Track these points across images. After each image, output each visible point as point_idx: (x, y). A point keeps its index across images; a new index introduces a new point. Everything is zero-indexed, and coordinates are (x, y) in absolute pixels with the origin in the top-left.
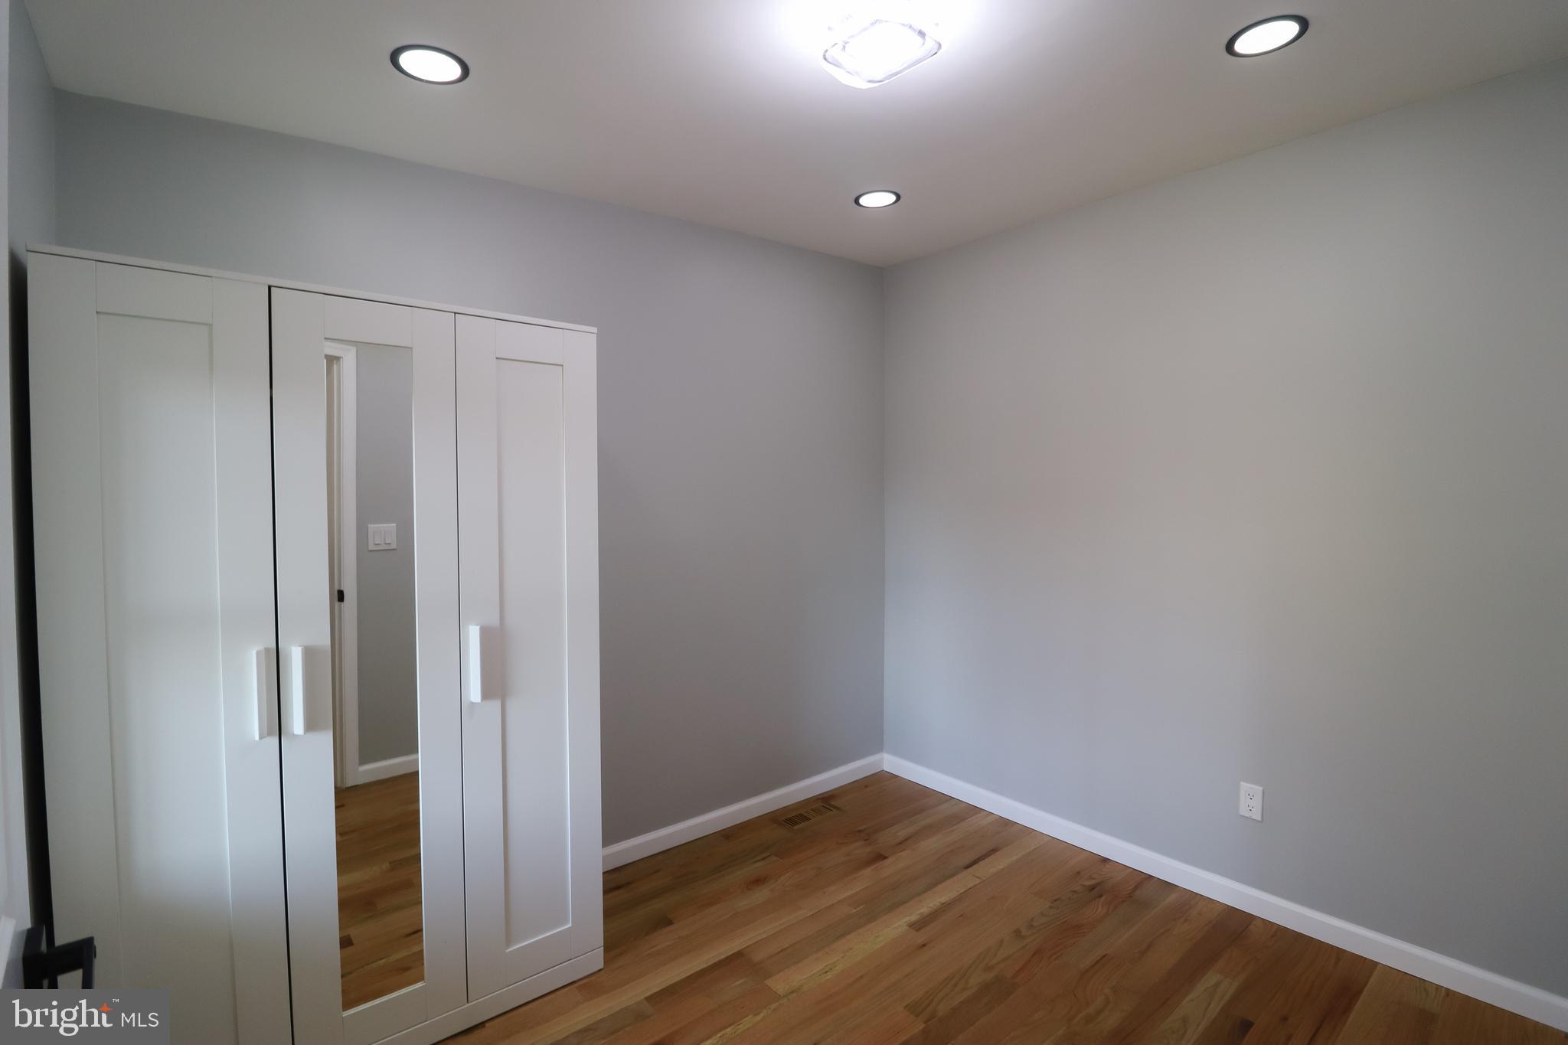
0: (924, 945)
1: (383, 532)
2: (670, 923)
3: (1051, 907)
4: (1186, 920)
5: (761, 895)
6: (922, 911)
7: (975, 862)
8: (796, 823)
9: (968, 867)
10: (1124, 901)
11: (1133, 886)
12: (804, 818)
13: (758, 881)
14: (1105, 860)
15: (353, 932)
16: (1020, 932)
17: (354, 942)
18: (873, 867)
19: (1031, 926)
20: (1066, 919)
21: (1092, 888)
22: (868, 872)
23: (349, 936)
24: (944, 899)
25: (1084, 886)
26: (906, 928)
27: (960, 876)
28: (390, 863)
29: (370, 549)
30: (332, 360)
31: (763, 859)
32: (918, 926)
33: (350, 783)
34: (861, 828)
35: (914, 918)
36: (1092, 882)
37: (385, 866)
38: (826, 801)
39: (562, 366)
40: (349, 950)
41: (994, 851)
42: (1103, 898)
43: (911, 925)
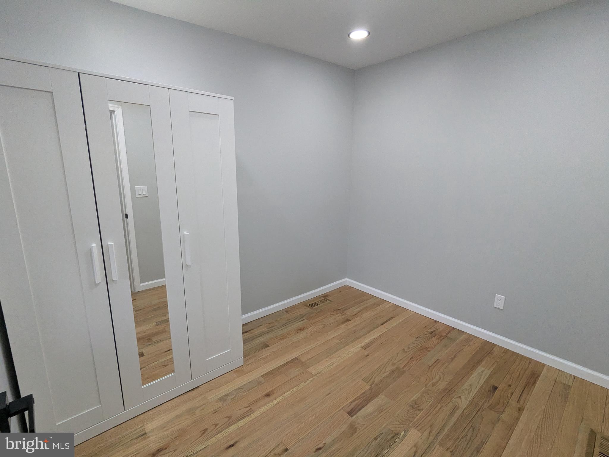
0: (368, 355)
1: (142, 190)
2: (268, 346)
3: (416, 340)
4: (469, 346)
5: (302, 335)
6: (366, 342)
7: (385, 322)
8: (314, 306)
9: (382, 324)
10: (444, 338)
11: (447, 332)
12: (316, 304)
13: (301, 329)
14: (436, 321)
15: (143, 351)
16: (405, 350)
17: (145, 355)
18: (344, 324)
19: (409, 348)
20: (422, 345)
21: (431, 333)
22: (343, 326)
23: (142, 352)
24: (374, 337)
25: (428, 332)
26: (360, 348)
27: (379, 328)
28: (156, 323)
29: (137, 196)
30: (112, 112)
31: (302, 321)
32: (366, 347)
33: (137, 290)
34: (339, 308)
35: (363, 344)
36: (432, 330)
37: (154, 324)
38: (325, 297)
39: (219, 115)
40: (143, 358)
41: (392, 318)
42: (436, 337)
43: (362, 347)
